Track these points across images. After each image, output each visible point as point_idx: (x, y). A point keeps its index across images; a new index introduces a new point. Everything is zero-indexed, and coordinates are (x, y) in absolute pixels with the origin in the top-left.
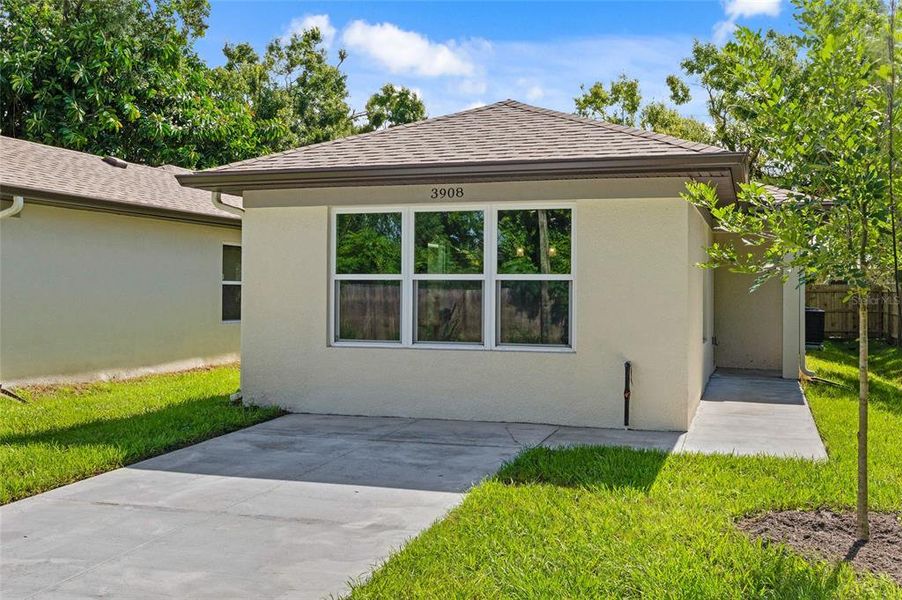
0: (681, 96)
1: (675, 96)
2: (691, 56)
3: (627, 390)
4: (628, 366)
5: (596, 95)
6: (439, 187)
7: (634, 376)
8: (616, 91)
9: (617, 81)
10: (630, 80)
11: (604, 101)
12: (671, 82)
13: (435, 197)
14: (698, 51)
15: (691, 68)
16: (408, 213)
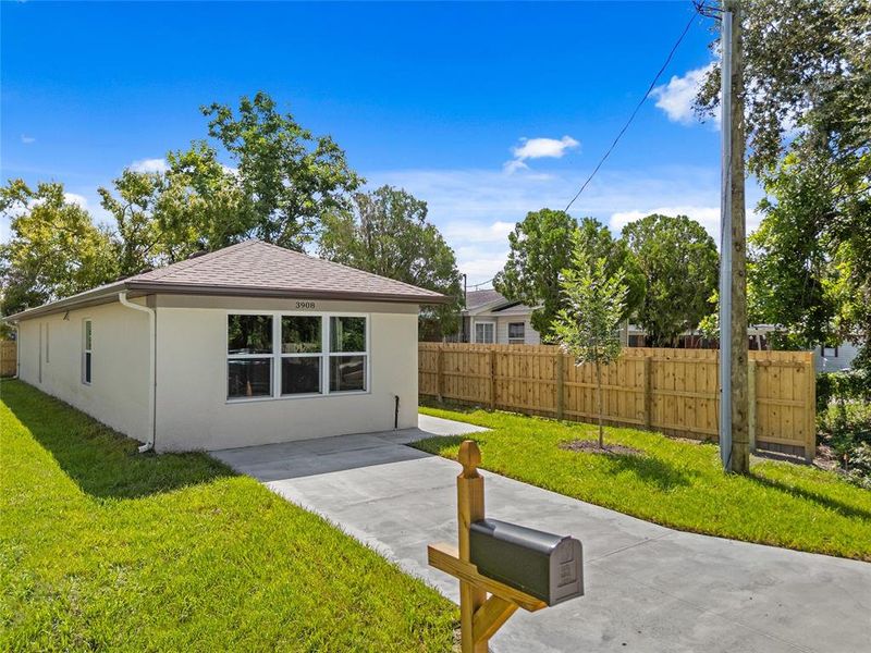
2: (123, 179)
3: (397, 411)
4: (397, 398)
6: (301, 301)
7: (399, 403)
13: (297, 308)
16: (277, 316)
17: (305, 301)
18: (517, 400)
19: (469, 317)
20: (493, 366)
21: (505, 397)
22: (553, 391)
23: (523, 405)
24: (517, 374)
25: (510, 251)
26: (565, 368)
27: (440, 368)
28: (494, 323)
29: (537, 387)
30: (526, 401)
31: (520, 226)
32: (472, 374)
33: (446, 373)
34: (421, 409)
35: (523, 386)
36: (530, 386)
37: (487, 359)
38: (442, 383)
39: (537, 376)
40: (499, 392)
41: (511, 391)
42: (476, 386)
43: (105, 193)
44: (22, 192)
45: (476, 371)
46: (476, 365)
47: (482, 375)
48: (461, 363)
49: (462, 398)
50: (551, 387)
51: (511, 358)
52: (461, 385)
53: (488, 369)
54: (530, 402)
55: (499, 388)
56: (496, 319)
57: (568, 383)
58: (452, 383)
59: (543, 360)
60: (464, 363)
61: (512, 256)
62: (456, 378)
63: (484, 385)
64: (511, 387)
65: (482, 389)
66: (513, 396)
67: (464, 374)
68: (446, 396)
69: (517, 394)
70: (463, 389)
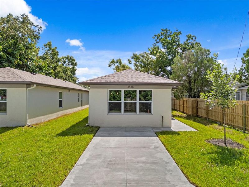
0: (130, 63)
1: (129, 63)
2: (133, 56)
3: (162, 121)
4: (162, 117)
5: (113, 61)
7: (163, 118)
8: (117, 61)
9: (118, 59)
10: (120, 59)
11: (115, 62)
12: (129, 60)
13: (128, 88)
14: (134, 55)
15: (132, 58)
16: (123, 90)
17: (130, 86)
18: (230, 122)
22: (242, 118)
23: (232, 124)
24: (230, 112)
26: (247, 110)
27: (207, 108)
28: (241, 92)
29: (237, 117)
30: (233, 122)
32: (216, 111)
35: (232, 116)
36: (235, 116)
38: (208, 113)
39: (237, 113)
41: (228, 118)
42: (218, 115)
45: (218, 110)
47: (219, 111)
50: (242, 117)
54: (235, 123)
55: (224, 117)
56: (241, 90)
57: (247, 116)
58: (211, 113)
59: (239, 106)
63: (220, 115)
64: (229, 116)
65: (220, 116)
66: (229, 120)
67: (214, 111)
68: (210, 118)
69: (230, 119)
70: (214, 116)
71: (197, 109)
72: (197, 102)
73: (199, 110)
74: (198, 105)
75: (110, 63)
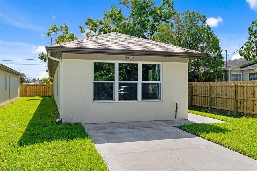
0: (83, 31)
1: (81, 31)
2: (87, 21)
3: (176, 110)
4: (176, 104)
6: (127, 56)
7: (178, 107)
8: (62, 28)
9: (63, 25)
10: (66, 25)
13: (126, 59)
14: (89, 20)
15: (87, 24)
16: (116, 63)
17: (129, 56)
18: (248, 109)
19: (228, 71)
20: (236, 92)
21: (242, 108)
23: (252, 112)
24: (248, 96)
25: (249, 36)
27: (210, 94)
28: (242, 74)
30: (253, 110)
31: (254, 23)
32: (225, 97)
33: (213, 96)
34: (190, 111)
35: (252, 102)
36: (255, 103)
37: (233, 89)
38: (211, 101)
40: (239, 105)
41: (245, 105)
42: (228, 103)
43: (81, 27)
44: (55, 29)
45: (228, 95)
46: (228, 92)
47: (230, 97)
48: (220, 92)
49: (221, 108)
51: (245, 88)
52: (220, 102)
53: (234, 94)
54: (255, 110)
55: (239, 104)
56: (243, 71)
58: (215, 101)
60: (222, 91)
61: (250, 39)
62: (218, 99)
63: (231, 102)
64: (245, 103)
65: (230, 104)
66: (246, 108)
67: (222, 97)
68: (213, 107)
69: (249, 107)
70: (221, 104)
71: (192, 97)
72: (191, 87)
73: (195, 98)
74: (193, 91)
75: (50, 30)
